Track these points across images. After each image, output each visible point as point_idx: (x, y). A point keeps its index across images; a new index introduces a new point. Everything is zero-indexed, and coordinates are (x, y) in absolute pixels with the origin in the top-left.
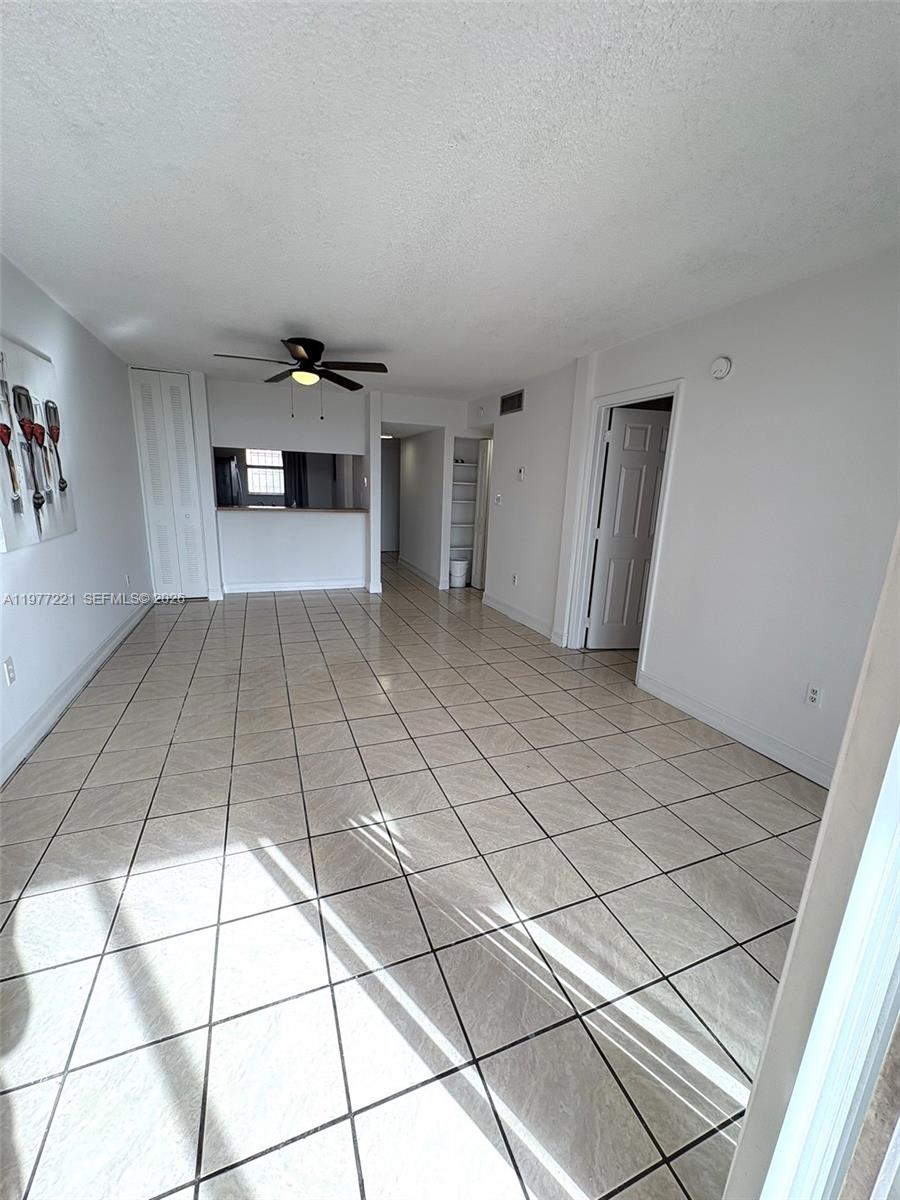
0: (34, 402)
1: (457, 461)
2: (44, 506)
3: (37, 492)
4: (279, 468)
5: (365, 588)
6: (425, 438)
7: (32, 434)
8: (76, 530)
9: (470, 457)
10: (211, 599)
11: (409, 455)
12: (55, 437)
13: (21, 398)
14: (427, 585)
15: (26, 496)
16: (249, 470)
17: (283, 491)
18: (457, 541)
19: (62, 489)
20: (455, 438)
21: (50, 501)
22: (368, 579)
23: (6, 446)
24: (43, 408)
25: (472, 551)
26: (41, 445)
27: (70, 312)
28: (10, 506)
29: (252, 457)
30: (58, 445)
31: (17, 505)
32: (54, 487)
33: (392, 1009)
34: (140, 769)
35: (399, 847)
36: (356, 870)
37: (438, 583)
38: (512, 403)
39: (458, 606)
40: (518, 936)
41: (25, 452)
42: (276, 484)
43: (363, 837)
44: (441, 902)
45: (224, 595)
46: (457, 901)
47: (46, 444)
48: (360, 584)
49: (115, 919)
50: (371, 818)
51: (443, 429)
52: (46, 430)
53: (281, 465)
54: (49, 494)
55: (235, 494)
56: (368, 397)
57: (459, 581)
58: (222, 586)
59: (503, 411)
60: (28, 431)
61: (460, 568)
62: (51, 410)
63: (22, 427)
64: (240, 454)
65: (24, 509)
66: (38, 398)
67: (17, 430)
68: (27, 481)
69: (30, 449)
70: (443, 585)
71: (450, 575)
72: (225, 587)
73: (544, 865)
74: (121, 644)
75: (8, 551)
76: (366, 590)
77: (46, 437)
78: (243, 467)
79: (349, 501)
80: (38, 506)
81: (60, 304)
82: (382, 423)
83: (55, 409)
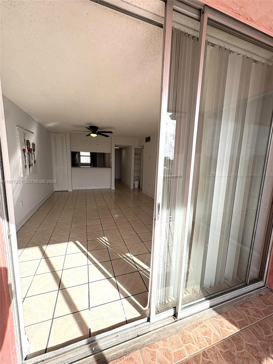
0: (30, 143)
1: (136, 154)
2: (31, 166)
3: (30, 163)
4: (89, 156)
5: (111, 188)
6: (126, 148)
7: (30, 150)
8: (37, 172)
9: (139, 153)
10: (69, 191)
11: (124, 152)
12: (34, 151)
13: (28, 142)
14: (128, 187)
15: (27, 164)
16: (81, 157)
17: (90, 162)
18: (136, 175)
19: (35, 163)
20: (135, 148)
21: (32, 166)
22: (111, 186)
23: (24, 153)
24: (32, 144)
25: (140, 178)
26: (31, 153)
27: (39, 122)
28: (24, 166)
29: (82, 153)
30: (35, 152)
31: (26, 166)
32: (33, 162)
33: (100, 269)
34: (50, 227)
35: (107, 243)
36: (97, 247)
37: (130, 187)
38: (148, 139)
39: (136, 193)
40: (130, 259)
41: (28, 155)
42: (88, 161)
43: (99, 241)
44: (114, 253)
45: (73, 190)
46: (118, 252)
47: (32, 153)
48: (109, 187)
49: (44, 253)
50: (102, 238)
51: (132, 146)
52: (32, 149)
53: (90, 155)
54: (32, 164)
55: (77, 163)
56: (111, 138)
57: (136, 187)
58: (72, 188)
59: (146, 141)
60: (29, 150)
61: (137, 183)
62: (33, 145)
63: (28, 149)
64: (79, 153)
65: (27, 167)
66: (31, 142)
67: (27, 150)
68: (28, 161)
69: (29, 154)
70: (132, 188)
71: (134, 185)
72: (73, 188)
73: (140, 247)
74: (46, 201)
75: (24, 176)
76: (111, 189)
77: (32, 151)
78: (79, 156)
79: (107, 165)
80: (30, 167)
81: (36, 120)
82: (115, 145)
83: (34, 144)
